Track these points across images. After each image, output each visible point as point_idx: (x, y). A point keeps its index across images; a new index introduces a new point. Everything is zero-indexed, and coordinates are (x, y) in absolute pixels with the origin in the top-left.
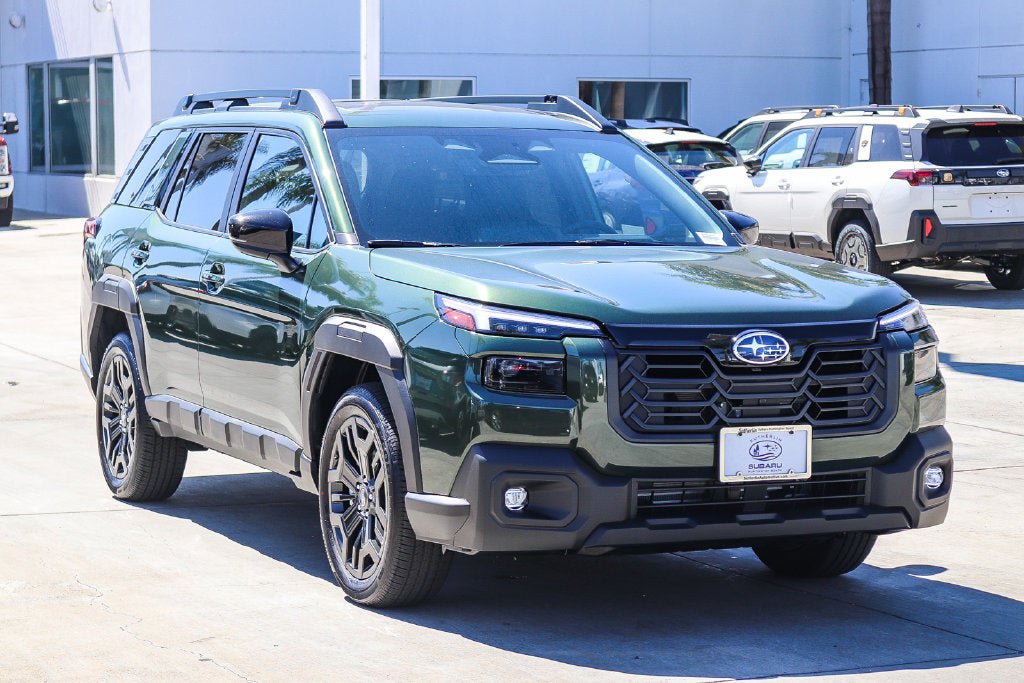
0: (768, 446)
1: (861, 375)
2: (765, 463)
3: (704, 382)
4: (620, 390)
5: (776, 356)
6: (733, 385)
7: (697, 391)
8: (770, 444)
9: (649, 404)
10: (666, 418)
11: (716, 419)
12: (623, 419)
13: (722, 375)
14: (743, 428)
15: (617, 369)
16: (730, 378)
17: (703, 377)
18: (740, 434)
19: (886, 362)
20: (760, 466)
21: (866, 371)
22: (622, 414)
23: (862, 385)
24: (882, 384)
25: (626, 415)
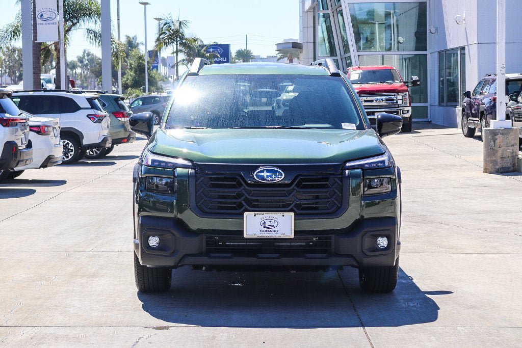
0: (270, 222)
1: (327, 190)
2: (269, 230)
3: (237, 190)
4: (196, 193)
5: (277, 179)
6: (253, 192)
7: (234, 194)
8: (271, 220)
9: (209, 199)
10: (219, 206)
11: (244, 208)
12: (198, 207)
13: (247, 187)
14: (256, 213)
15: (194, 183)
16: (252, 189)
17: (237, 188)
18: (255, 215)
19: (342, 184)
20: (267, 231)
21: (330, 187)
22: (196, 204)
23: (327, 194)
24: (340, 195)
25: (198, 205)
